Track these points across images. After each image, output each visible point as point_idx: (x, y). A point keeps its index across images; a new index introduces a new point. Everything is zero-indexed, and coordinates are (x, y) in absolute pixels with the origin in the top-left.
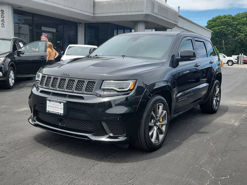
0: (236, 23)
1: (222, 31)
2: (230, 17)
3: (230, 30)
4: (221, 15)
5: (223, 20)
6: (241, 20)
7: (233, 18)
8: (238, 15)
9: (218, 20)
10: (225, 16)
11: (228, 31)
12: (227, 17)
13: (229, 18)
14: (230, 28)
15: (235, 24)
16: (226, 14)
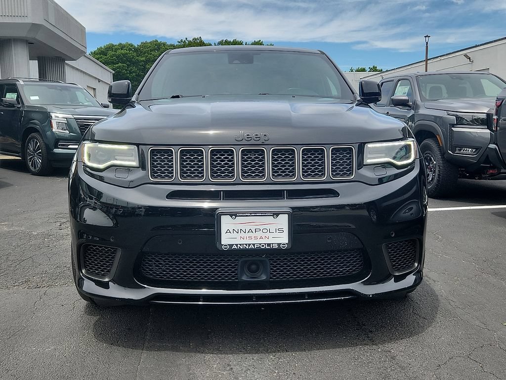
0: (144, 59)
1: (120, 72)
2: (130, 47)
3: (134, 72)
4: (115, 44)
5: (119, 52)
6: (151, 54)
7: (136, 50)
8: (144, 45)
9: (110, 53)
10: (122, 47)
11: (131, 73)
12: (125, 48)
13: (130, 50)
14: (134, 69)
15: (142, 61)
16: (124, 42)
